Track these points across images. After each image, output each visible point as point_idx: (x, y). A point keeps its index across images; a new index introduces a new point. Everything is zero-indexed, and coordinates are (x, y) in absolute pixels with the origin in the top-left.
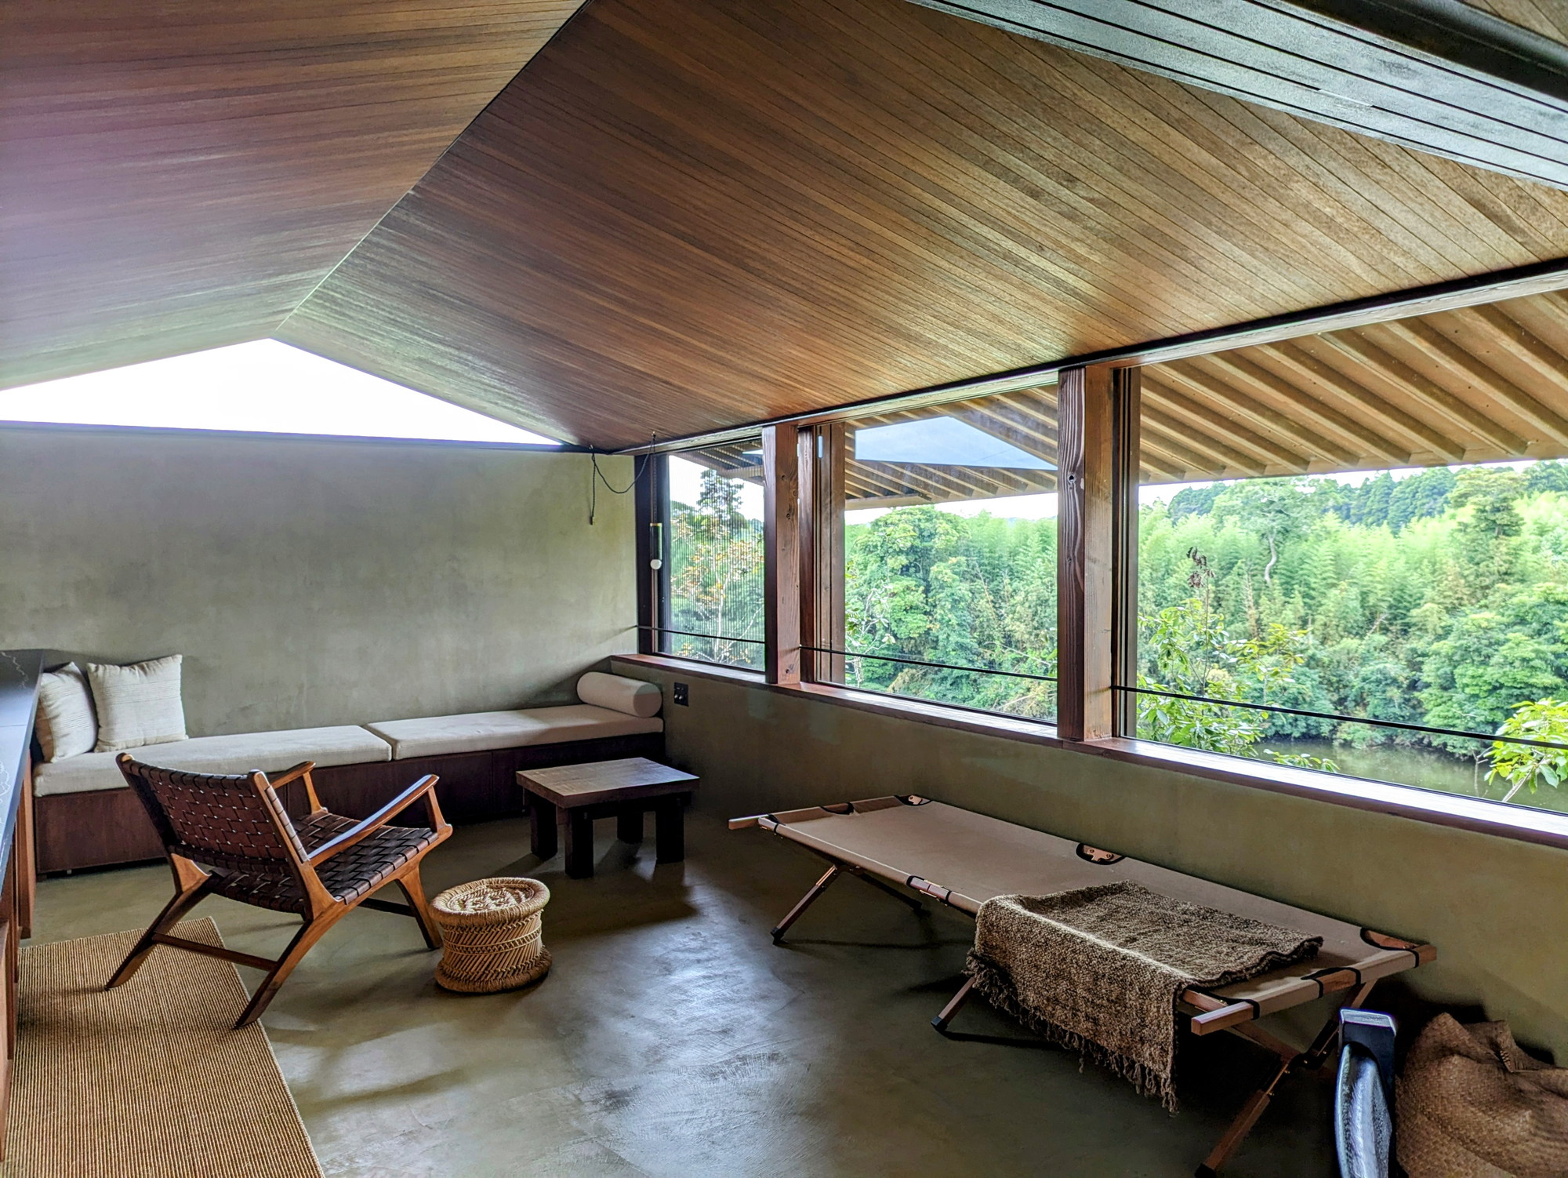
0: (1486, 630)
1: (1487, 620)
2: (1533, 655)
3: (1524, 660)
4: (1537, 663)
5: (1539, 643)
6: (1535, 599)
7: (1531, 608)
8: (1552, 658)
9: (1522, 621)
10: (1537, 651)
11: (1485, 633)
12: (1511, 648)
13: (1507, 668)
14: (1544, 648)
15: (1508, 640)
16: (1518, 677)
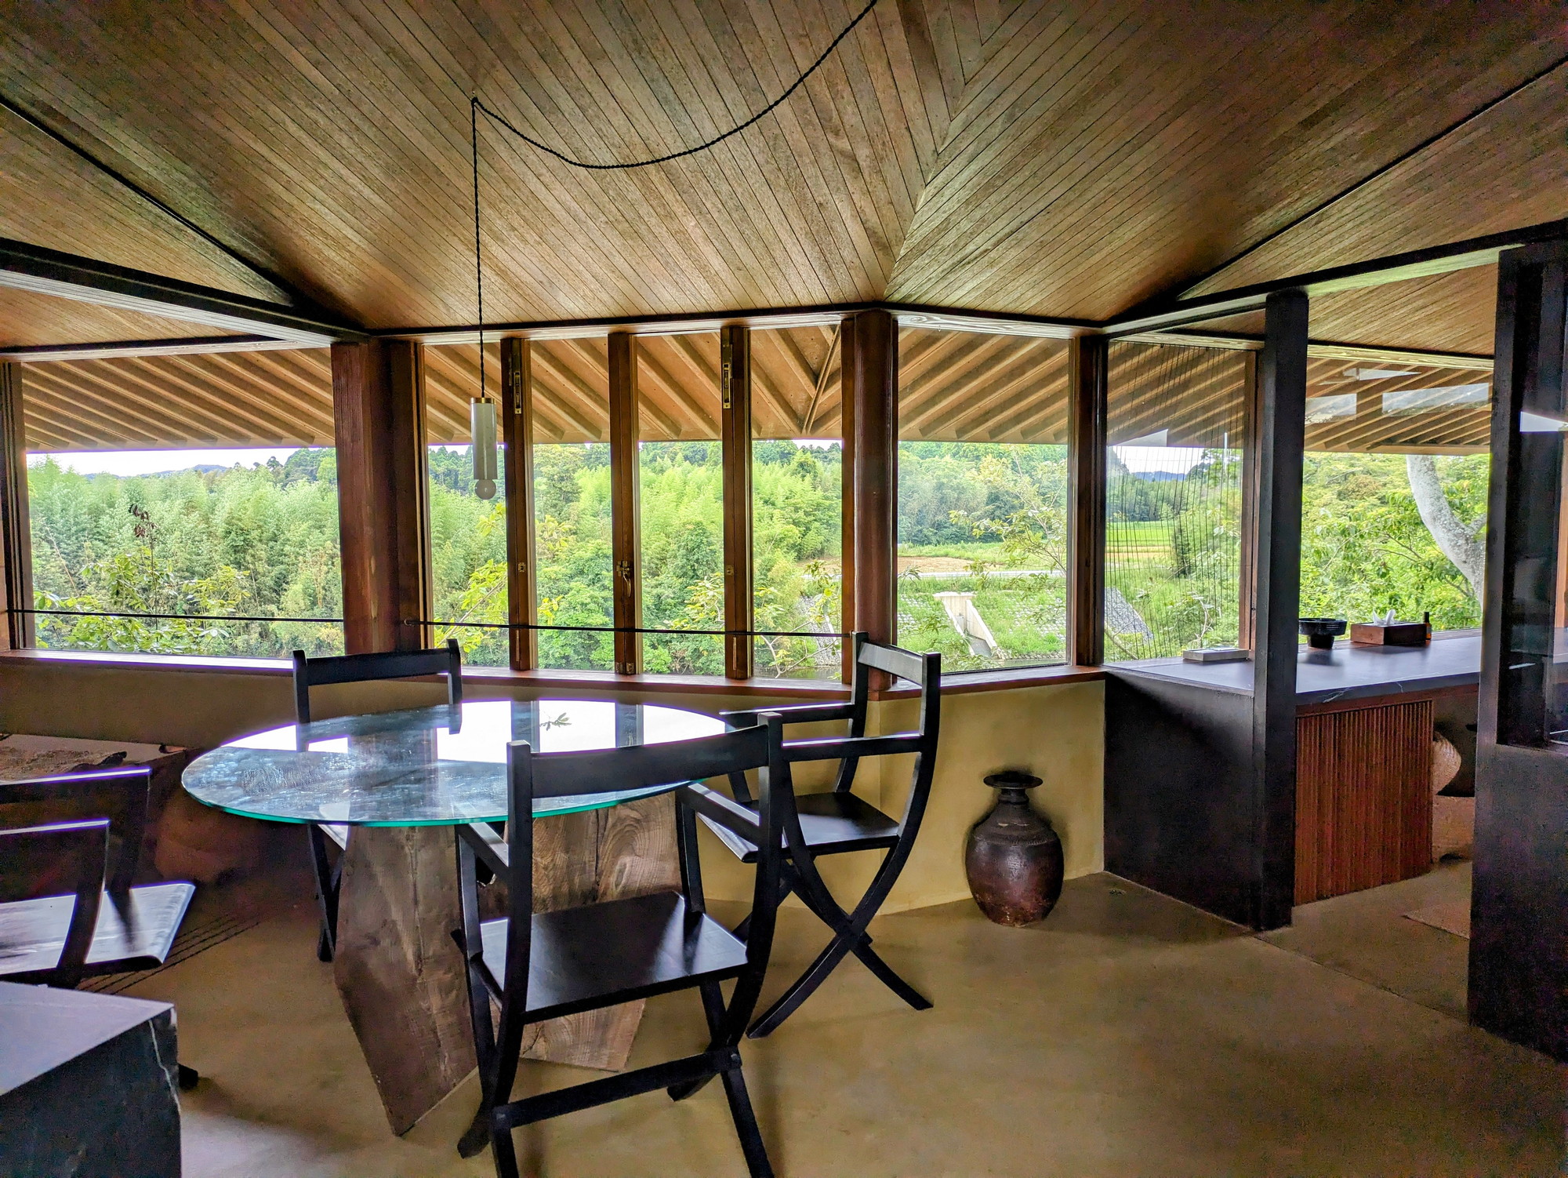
0: (556, 580)
1: (555, 573)
2: (589, 600)
3: (582, 604)
4: (592, 606)
5: (594, 590)
6: (589, 555)
7: (587, 561)
8: (602, 601)
9: (582, 572)
10: (592, 597)
11: (555, 583)
12: (574, 595)
13: (572, 612)
14: (597, 594)
15: (571, 589)
16: (580, 618)
